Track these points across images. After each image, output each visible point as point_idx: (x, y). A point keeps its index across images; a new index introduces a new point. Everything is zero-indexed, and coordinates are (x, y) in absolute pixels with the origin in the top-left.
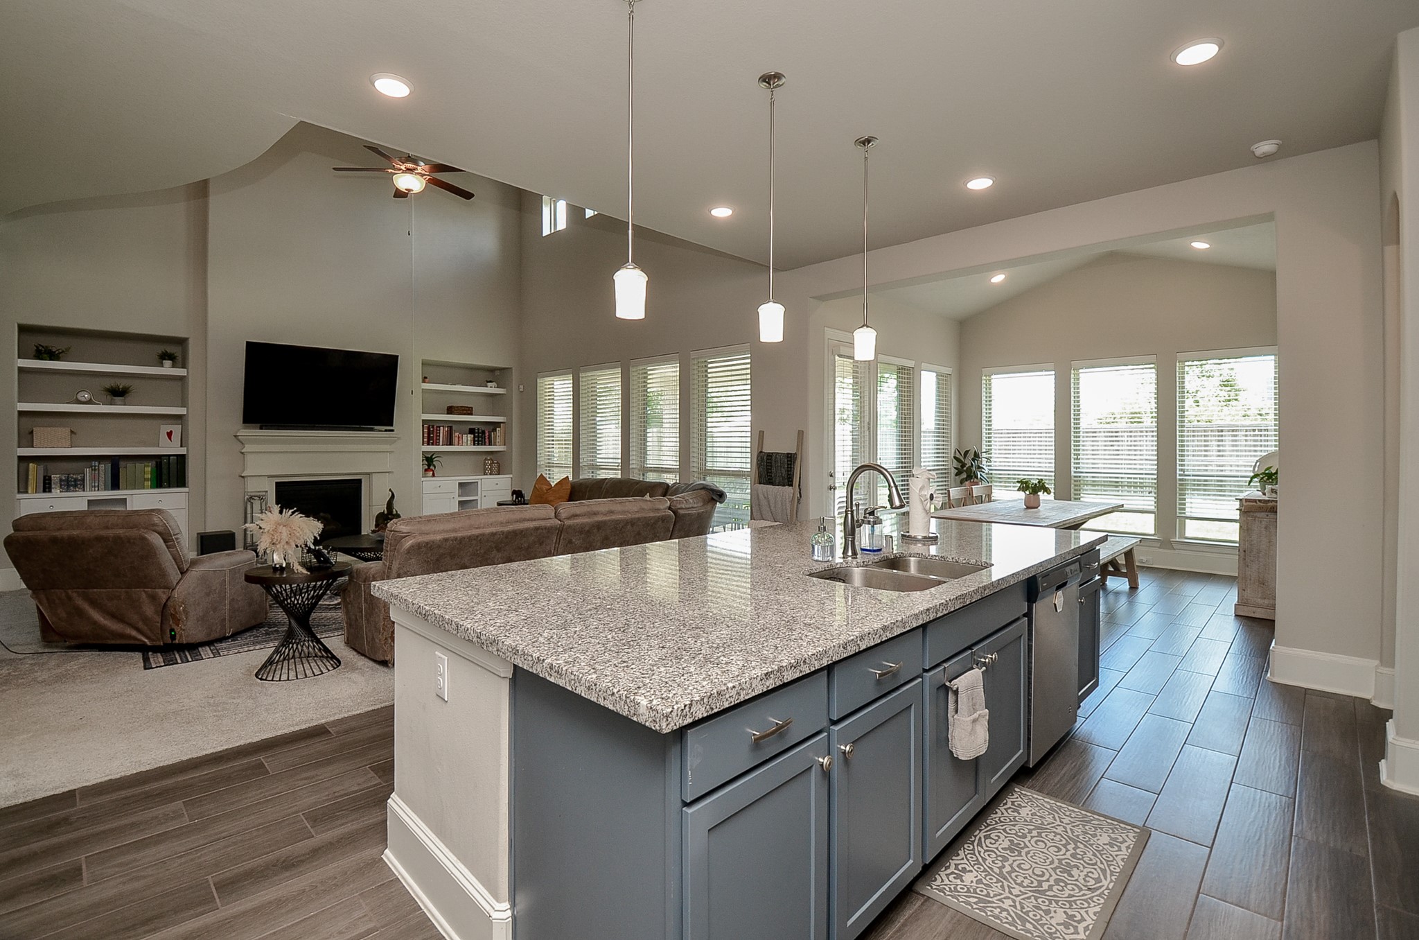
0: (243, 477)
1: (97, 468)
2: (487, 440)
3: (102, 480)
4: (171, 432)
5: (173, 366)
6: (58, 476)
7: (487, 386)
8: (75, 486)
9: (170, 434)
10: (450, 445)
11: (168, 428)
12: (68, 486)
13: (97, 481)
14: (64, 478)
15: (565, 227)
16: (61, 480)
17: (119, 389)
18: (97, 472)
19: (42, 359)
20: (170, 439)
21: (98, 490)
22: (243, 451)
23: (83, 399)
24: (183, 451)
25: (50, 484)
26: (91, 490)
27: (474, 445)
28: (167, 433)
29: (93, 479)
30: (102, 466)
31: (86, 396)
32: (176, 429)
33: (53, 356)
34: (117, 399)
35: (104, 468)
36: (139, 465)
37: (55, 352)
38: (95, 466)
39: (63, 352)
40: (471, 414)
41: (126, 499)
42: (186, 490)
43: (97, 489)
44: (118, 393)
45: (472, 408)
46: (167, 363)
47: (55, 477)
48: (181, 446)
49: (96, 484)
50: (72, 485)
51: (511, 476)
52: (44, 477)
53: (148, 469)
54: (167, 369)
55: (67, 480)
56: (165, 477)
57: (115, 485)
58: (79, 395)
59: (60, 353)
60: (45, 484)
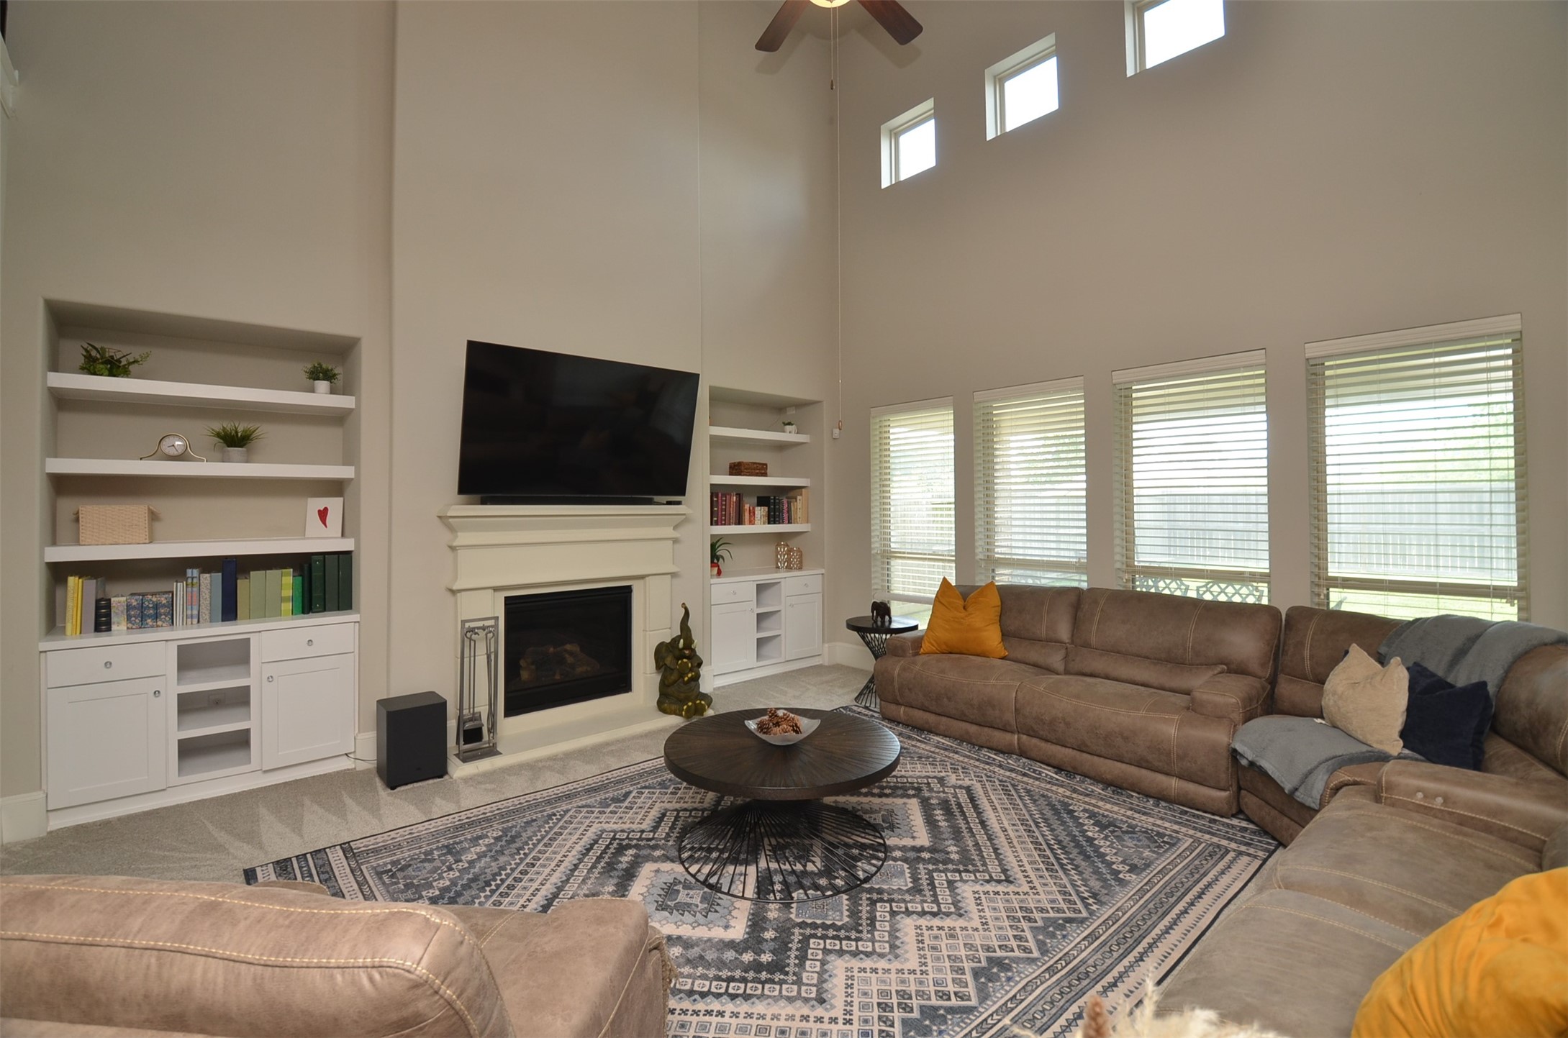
0: (453, 592)
1: (195, 580)
2: (785, 516)
3: (205, 603)
4: (326, 509)
5: (333, 391)
6: (124, 599)
7: (784, 432)
8: (156, 617)
9: (323, 514)
10: (739, 524)
11: (321, 503)
12: (143, 617)
13: (195, 608)
14: (135, 603)
15: (933, 164)
16: (129, 607)
17: (237, 432)
18: (195, 589)
19: (95, 374)
20: (324, 522)
21: (199, 622)
22: (455, 544)
23: (172, 452)
24: (346, 545)
25: (108, 615)
26: (185, 624)
27: (769, 523)
28: (319, 511)
29: (189, 602)
30: (206, 578)
31: (177, 443)
32: (334, 505)
33: (115, 368)
34: (234, 451)
35: (210, 584)
36: (273, 574)
37: (119, 361)
38: (193, 578)
39: (135, 362)
40: (765, 474)
41: (249, 639)
42: (355, 617)
43: (195, 621)
44: (235, 441)
45: (766, 465)
46: (323, 385)
47: (118, 602)
48: (343, 535)
49: (195, 612)
50: (149, 616)
51: (823, 571)
52: (98, 602)
53: (287, 581)
54: (321, 397)
55: (142, 607)
56: (317, 594)
57: (229, 611)
58: (164, 443)
59: (130, 364)
60: (98, 616)
